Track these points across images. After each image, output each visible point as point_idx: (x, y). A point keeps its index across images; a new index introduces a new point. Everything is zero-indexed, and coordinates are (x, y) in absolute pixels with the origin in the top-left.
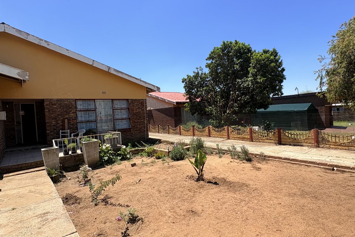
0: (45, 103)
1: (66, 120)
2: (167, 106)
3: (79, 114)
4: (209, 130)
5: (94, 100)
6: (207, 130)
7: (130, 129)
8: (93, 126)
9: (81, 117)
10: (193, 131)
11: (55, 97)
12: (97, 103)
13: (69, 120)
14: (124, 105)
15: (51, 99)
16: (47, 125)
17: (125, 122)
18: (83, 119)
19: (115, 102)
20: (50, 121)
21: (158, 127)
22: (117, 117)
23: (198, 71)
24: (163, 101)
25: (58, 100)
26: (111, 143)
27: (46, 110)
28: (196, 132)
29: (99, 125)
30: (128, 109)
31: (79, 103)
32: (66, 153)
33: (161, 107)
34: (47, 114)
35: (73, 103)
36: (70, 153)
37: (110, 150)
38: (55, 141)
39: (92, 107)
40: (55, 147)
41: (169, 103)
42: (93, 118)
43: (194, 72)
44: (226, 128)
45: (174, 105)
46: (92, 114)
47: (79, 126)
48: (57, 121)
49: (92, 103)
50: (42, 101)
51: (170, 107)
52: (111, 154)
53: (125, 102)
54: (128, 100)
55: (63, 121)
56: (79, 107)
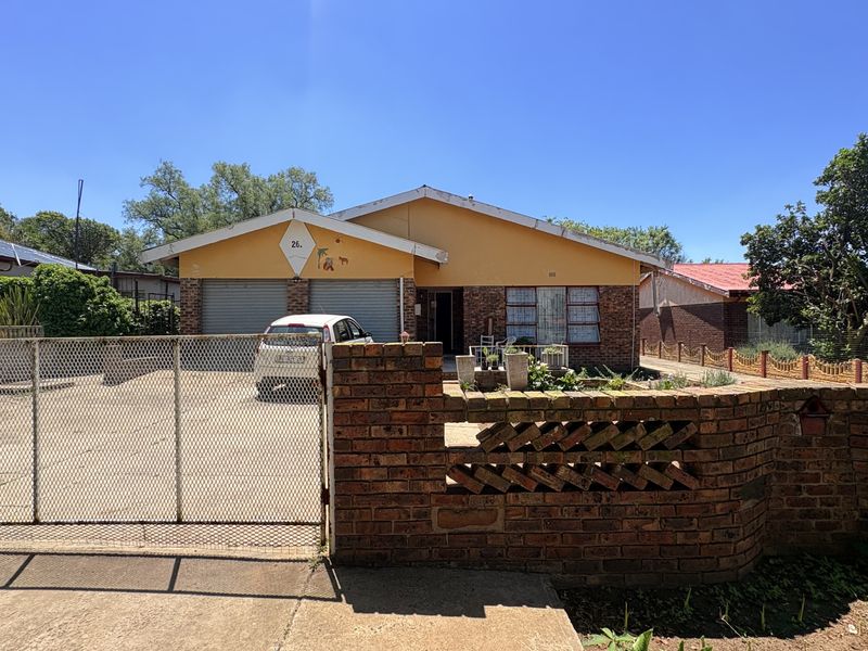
0: (465, 293)
1: (490, 320)
2: (707, 300)
3: (510, 311)
4: (806, 367)
5: (535, 287)
6: (800, 365)
7: (599, 343)
8: (530, 332)
9: (513, 316)
10: (764, 364)
11: (478, 284)
12: (541, 292)
13: (494, 320)
14: (591, 297)
15: (472, 287)
16: (466, 325)
17: (589, 329)
18: (516, 320)
19: (573, 292)
20: (469, 321)
21: (680, 348)
22: (574, 319)
23: (792, 213)
24: (698, 287)
25: (481, 288)
26: (550, 362)
27: (466, 304)
28: (771, 368)
29: (540, 331)
30: (598, 304)
31: (511, 292)
32: (485, 367)
33: (695, 301)
34: (466, 309)
35: (502, 292)
36: (490, 368)
37: (547, 373)
38: (473, 349)
39: (531, 300)
40: (471, 355)
41: (713, 292)
42: (531, 320)
43: (779, 217)
44: (854, 363)
45: (725, 297)
46: (530, 311)
47: (509, 330)
48: (477, 321)
49: (531, 292)
50: (461, 289)
51: (715, 301)
52: (548, 379)
53: (592, 292)
54: (598, 287)
55: (486, 322)
56: (511, 300)
